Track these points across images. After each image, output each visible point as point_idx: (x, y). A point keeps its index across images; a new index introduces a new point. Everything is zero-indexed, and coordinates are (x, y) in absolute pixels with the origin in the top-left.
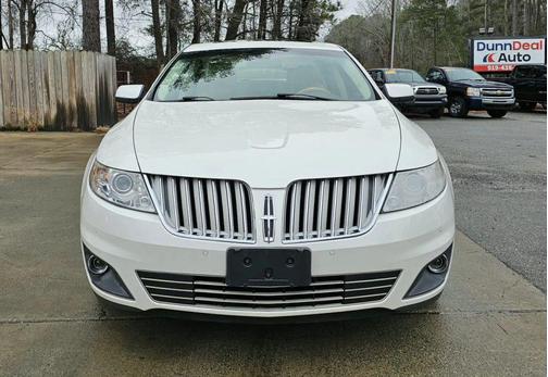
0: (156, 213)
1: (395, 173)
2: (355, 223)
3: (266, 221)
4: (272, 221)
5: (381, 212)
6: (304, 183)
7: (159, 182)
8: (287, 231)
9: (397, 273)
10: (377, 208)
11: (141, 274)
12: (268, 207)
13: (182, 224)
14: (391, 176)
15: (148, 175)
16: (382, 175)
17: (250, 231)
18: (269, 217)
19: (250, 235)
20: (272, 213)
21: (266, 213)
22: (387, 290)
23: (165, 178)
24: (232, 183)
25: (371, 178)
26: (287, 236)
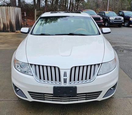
0: (33, 75)
1: (102, 64)
2: (90, 79)
3: (64, 79)
4: (66, 79)
5: (97, 75)
6: (76, 67)
7: (33, 66)
8: (70, 81)
9: (101, 92)
10: (96, 74)
11: (29, 92)
12: (65, 75)
13: (40, 79)
14: (101, 64)
15: (31, 64)
16: (98, 64)
17: (60, 81)
18: (65, 78)
19: (60, 82)
20: (66, 76)
21: (64, 76)
22: (98, 96)
23: (35, 65)
24: (55, 67)
25: (95, 65)
26: (70, 82)
